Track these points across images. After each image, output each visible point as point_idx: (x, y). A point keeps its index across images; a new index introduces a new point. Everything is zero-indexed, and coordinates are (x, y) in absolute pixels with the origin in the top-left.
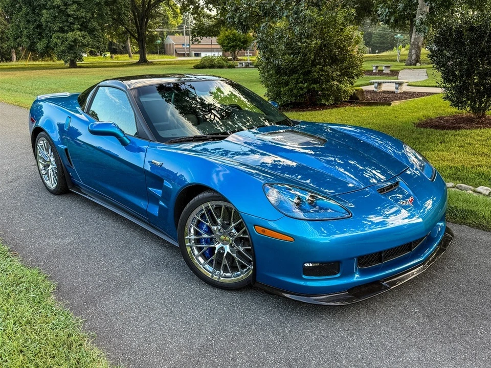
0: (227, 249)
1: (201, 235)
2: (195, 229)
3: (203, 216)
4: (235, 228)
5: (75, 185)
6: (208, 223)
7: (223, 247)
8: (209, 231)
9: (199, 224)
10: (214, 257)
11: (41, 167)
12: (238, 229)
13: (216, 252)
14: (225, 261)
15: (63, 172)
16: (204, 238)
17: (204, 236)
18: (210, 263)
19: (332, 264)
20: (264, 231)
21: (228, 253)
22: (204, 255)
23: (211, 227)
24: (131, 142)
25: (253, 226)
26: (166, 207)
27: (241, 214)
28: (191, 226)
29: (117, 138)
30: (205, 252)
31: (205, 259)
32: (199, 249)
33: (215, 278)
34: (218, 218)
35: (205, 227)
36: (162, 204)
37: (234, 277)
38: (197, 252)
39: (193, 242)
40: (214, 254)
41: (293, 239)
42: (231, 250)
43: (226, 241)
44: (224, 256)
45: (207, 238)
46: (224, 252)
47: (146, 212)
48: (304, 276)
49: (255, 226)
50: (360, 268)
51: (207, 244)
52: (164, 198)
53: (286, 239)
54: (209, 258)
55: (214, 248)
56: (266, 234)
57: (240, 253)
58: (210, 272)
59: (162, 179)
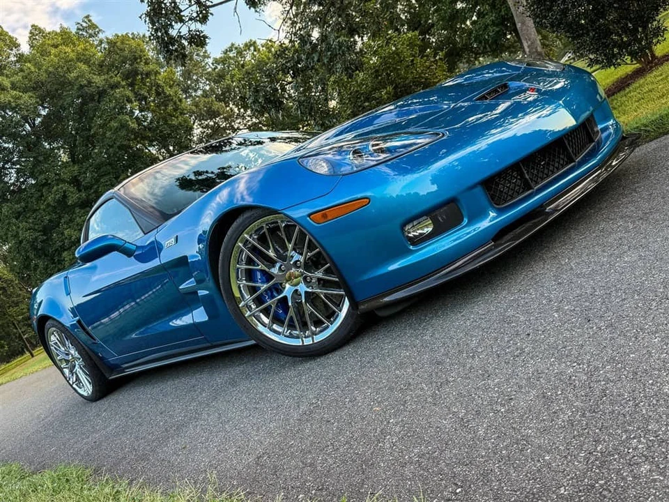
0: (303, 288)
1: (259, 288)
2: (248, 286)
3: (250, 261)
5: (114, 368)
6: (258, 265)
7: (296, 290)
8: (268, 277)
9: (250, 275)
10: (291, 312)
11: (66, 371)
13: (290, 304)
14: (309, 308)
15: (91, 359)
16: (266, 291)
17: (262, 288)
18: (291, 326)
19: (445, 208)
20: (325, 216)
21: (306, 292)
22: (277, 319)
23: (267, 270)
24: (138, 247)
25: (308, 218)
26: (208, 292)
27: (283, 211)
28: (240, 284)
29: (118, 250)
30: (275, 312)
31: (281, 323)
32: (266, 312)
33: (308, 342)
34: (268, 249)
35: (259, 275)
36: (202, 293)
37: (331, 324)
38: (266, 320)
39: (253, 307)
40: (288, 307)
41: (368, 200)
42: (308, 287)
43: (296, 278)
44: (303, 301)
45: (269, 289)
46: (300, 295)
47: (195, 327)
48: (411, 247)
49: (311, 217)
50: (497, 206)
51: (273, 297)
52: (199, 282)
53: (357, 207)
54: (285, 319)
55: (285, 298)
56: (329, 218)
57: (323, 283)
58: (298, 337)
59: (185, 258)
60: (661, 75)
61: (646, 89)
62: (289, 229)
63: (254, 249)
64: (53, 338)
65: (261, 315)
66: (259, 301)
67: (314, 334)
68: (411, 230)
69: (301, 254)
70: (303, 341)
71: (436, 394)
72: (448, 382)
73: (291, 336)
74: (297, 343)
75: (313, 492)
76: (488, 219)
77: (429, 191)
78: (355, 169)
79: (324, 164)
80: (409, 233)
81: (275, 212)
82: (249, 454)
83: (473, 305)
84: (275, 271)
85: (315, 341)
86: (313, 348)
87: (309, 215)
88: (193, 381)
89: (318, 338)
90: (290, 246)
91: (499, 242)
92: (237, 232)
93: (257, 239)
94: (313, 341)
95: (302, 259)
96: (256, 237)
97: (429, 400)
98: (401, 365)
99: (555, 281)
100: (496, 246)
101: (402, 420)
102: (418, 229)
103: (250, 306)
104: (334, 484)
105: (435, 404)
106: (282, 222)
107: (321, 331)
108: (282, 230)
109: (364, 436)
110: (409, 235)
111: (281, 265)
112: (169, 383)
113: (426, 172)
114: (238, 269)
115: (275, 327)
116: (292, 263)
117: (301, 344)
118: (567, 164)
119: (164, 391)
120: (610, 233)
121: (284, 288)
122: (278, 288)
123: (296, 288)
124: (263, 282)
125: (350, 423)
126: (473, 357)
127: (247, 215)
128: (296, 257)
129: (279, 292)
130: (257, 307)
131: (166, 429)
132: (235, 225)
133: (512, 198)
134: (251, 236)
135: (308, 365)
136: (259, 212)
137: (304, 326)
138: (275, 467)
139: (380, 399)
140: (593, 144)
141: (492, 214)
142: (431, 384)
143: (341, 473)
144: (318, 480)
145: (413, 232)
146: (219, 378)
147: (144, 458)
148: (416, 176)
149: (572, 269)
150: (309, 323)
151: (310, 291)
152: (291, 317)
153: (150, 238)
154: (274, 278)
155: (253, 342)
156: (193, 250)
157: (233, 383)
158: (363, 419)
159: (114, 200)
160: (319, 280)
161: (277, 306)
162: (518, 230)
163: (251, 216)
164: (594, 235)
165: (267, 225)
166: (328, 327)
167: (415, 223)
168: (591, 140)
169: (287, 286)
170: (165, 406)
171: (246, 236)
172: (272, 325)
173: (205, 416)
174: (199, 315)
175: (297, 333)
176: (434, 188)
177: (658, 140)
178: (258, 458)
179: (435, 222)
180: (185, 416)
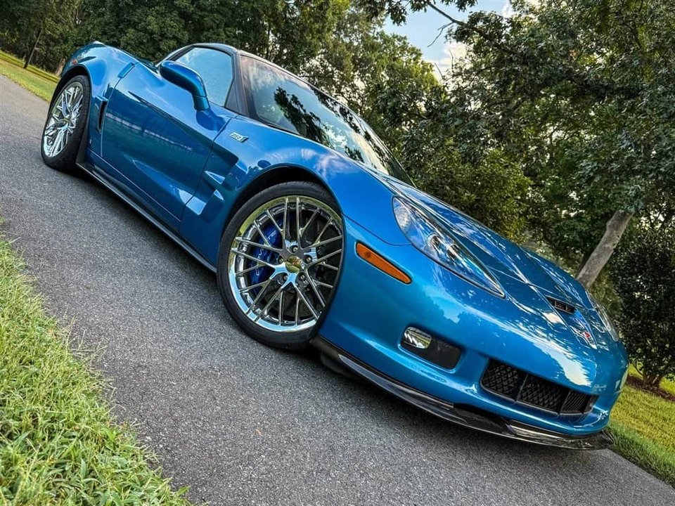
0: (292, 278)
1: (263, 242)
2: (257, 231)
3: (279, 218)
4: (317, 248)
5: (88, 160)
6: (282, 227)
7: (286, 274)
8: (278, 242)
9: (268, 226)
10: (265, 284)
11: (52, 122)
12: (322, 251)
13: (271, 278)
14: (279, 296)
15: (81, 137)
16: (265, 250)
17: (265, 245)
18: (254, 293)
19: (451, 347)
20: (368, 255)
21: (291, 284)
22: (249, 277)
23: (284, 238)
24: (209, 109)
25: (355, 243)
26: (222, 199)
27: (345, 218)
28: (253, 224)
29: (193, 94)
30: (254, 271)
31: (249, 282)
32: (248, 263)
33: (252, 317)
34: (302, 225)
35: (273, 234)
36: (218, 194)
37: (282, 325)
38: (241, 268)
39: (244, 249)
40: (268, 279)
41: (409, 281)
42: (296, 282)
43: (295, 266)
44: (282, 287)
45: (269, 251)
46: (285, 281)
47: (183, 209)
48: (399, 345)
49: (359, 244)
50: (482, 386)
51: (265, 259)
52: (225, 185)
53: (398, 277)
54: (255, 283)
55: (273, 270)
56: (370, 260)
57: (309, 291)
58: (248, 305)
59: (235, 159)
60: (650, 402)
61: (630, 399)
62: (333, 231)
63: (292, 214)
64: (72, 90)
65: (243, 260)
66: (252, 250)
67: (262, 317)
68: (410, 332)
69: (319, 257)
70: (249, 312)
71: (313, 474)
72: (328, 474)
73: (244, 298)
74: (244, 309)
75: (161, 446)
76: (468, 388)
77: (452, 319)
78: (422, 249)
79: (406, 219)
80: (407, 333)
81: (339, 212)
82: (134, 354)
83: (392, 431)
84: (288, 244)
85: (257, 322)
86: (251, 325)
87: (359, 242)
88: (135, 240)
89: (261, 323)
90: (318, 243)
91: (456, 410)
92: (294, 190)
93: (303, 210)
94: (255, 321)
95: (315, 260)
96: (303, 208)
97: (304, 473)
98: (303, 417)
99: (465, 484)
100: (451, 411)
101: (271, 466)
102: (416, 338)
103: (243, 246)
104: (181, 458)
105: (306, 482)
106: (333, 221)
107: (268, 321)
108: (327, 226)
109: (233, 444)
110: (405, 334)
111: (296, 246)
112: (115, 218)
113: (462, 306)
114: (265, 213)
115: (242, 280)
116: (305, 254)
117: (245, 312)
118: (552, 409)
119: (106, 221)
120: (531, 491)
121: (280, 263)
122: (274, 258)
123: (288, 273)
124: (270, 241)
125: (231, 420)
126: (362, 475)
127: (315, 187)
128: (313, 253)
129: (273, 261)
130: (245, 252)
131: (85, 255)
132: (299, 184)
133: (496, 390)
134: (301, 204)
135: (233, 331)
136: (326, 196)
137: (262, 303)
138: (146, 389)
139: (267, 427)
140: (581, 414)
141: (473, 388)
142: (316, 461)
143: (193, 455)
144: (172, 440)
145: (411, 335)
146: (159, 262)
147: (50, 259)
148: (454, 300)
149: (484, 487)
150: (268, 306)
151: (295, 287)
152: (260, 288)
153: (225, 115)
154: (281, 248)
155: (214, 270)
156: (249, 162)
157: (165, 278)
158: (242, 428)
159: (230, 58)
160: (310, 286)
161: (260, 268)
162: (476, 417)
163: (317, 192)
164: (519, 479)
165: (320, 210)
166: (276, 323)
167: (418, 331)
168: (582, 410)
169: (283, 265)
170: (98, 234)
171: (298, 199)
172: (241, 276)
173: (123, 279)
174: (196, 205)
175: (252, 302)
176: (456, 320)
177: (615, 455)
178: (140, 366)
179: (432, 346)
180: (108, 262)
